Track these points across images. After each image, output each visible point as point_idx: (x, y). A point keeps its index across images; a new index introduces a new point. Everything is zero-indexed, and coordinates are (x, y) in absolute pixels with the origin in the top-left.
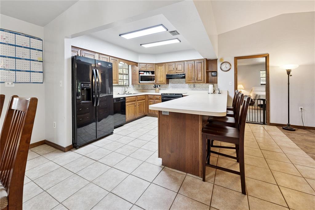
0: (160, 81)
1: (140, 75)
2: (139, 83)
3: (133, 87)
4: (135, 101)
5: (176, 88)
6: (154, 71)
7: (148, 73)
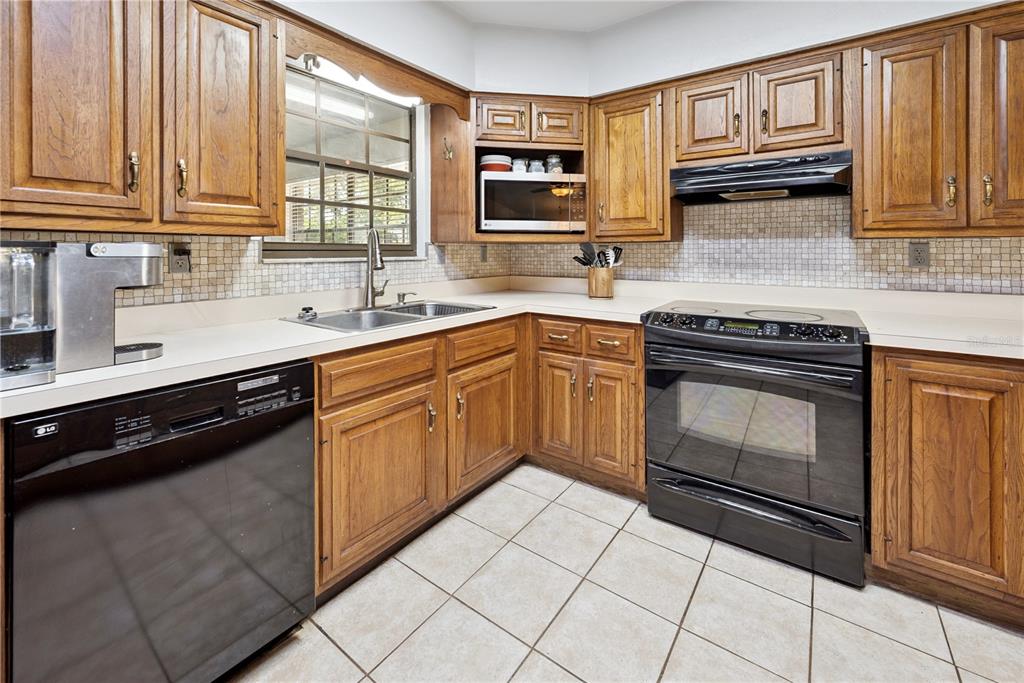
0: (626, 219)
1: (486, 175)
2: (479, 230)
3: (442, 261)
4: (431, 377)
5: (742, 266)
6: (582, 152)
7: (537, 164)
